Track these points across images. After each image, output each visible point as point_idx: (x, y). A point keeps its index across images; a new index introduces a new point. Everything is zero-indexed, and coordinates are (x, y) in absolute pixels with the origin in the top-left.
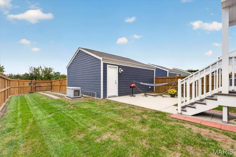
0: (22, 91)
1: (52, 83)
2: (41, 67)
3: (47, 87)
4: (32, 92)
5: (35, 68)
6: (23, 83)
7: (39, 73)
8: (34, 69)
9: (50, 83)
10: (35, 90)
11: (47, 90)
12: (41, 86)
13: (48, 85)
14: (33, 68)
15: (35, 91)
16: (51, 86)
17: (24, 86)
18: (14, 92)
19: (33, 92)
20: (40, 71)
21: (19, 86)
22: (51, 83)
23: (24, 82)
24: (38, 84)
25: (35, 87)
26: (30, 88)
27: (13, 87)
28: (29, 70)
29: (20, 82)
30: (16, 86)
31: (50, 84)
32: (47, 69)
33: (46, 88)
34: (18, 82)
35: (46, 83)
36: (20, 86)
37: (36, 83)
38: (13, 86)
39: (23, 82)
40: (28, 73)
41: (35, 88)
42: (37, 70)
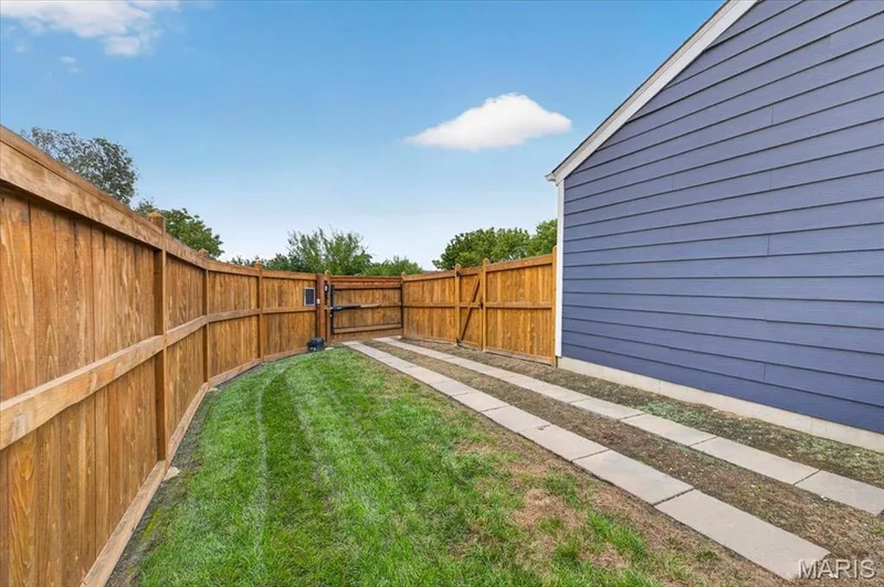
0: (275, 337)
1: (405, 292)
2: (321, 234)
3: (382, 311)
4: (319, 340)
5: (303, 237)
6: (281, 293)
7: (317, 255)
8: (302, 242)
9: (397, 293)
10: (332, 328)
11: (383, 332)
12: (359, 308)
13: (386, 303)
14: (299, 238)
15: (333, 333)
16: (402, 307)
17: (285, 309)
18: (235, 348)
19: (322, 343)
20: (321, 246)
21: (258, 306)
22: (400, 288)
23: (286, 285)
24: (345, 294)
25: (332, 311)
26: (308, 319)
27: (225, 315)
28: (289, 246)
29: (265, 284)
30: (246, 312)
31: (394, 296)
32: (342, 239)
33: (378, 316)
34: (253, 280)
35: (378, 294)
36: (266, 309)
37: (333, 289)
38: (225, 309)
39: (276, 283)
40: (285, 254)
41: (332, 318)
42: (312, 243)
